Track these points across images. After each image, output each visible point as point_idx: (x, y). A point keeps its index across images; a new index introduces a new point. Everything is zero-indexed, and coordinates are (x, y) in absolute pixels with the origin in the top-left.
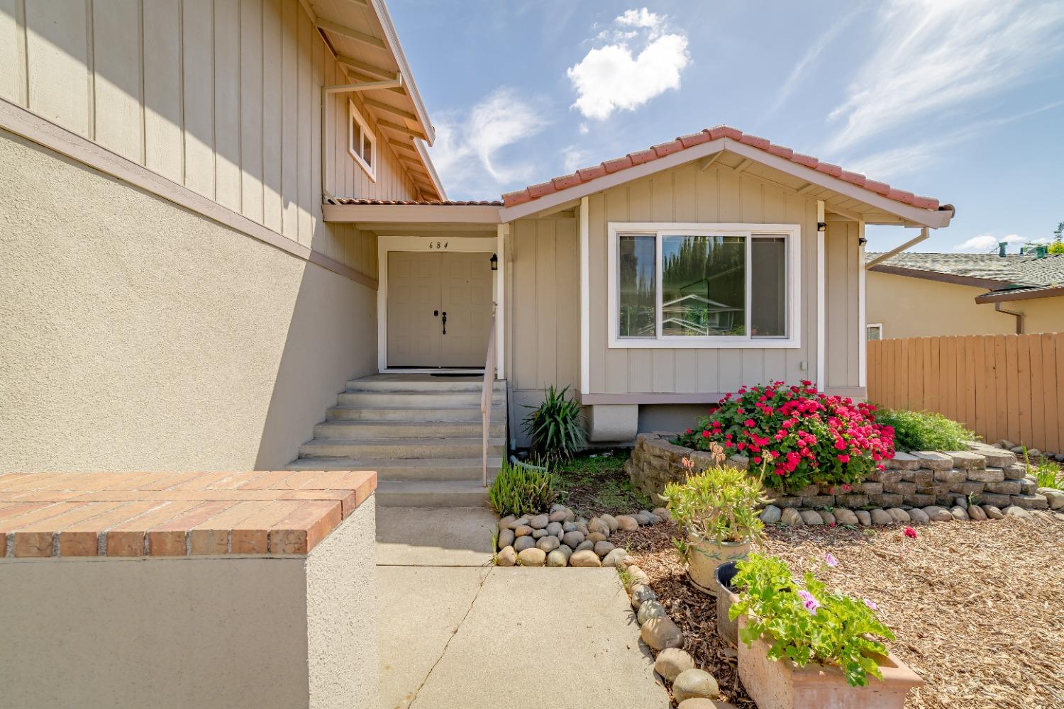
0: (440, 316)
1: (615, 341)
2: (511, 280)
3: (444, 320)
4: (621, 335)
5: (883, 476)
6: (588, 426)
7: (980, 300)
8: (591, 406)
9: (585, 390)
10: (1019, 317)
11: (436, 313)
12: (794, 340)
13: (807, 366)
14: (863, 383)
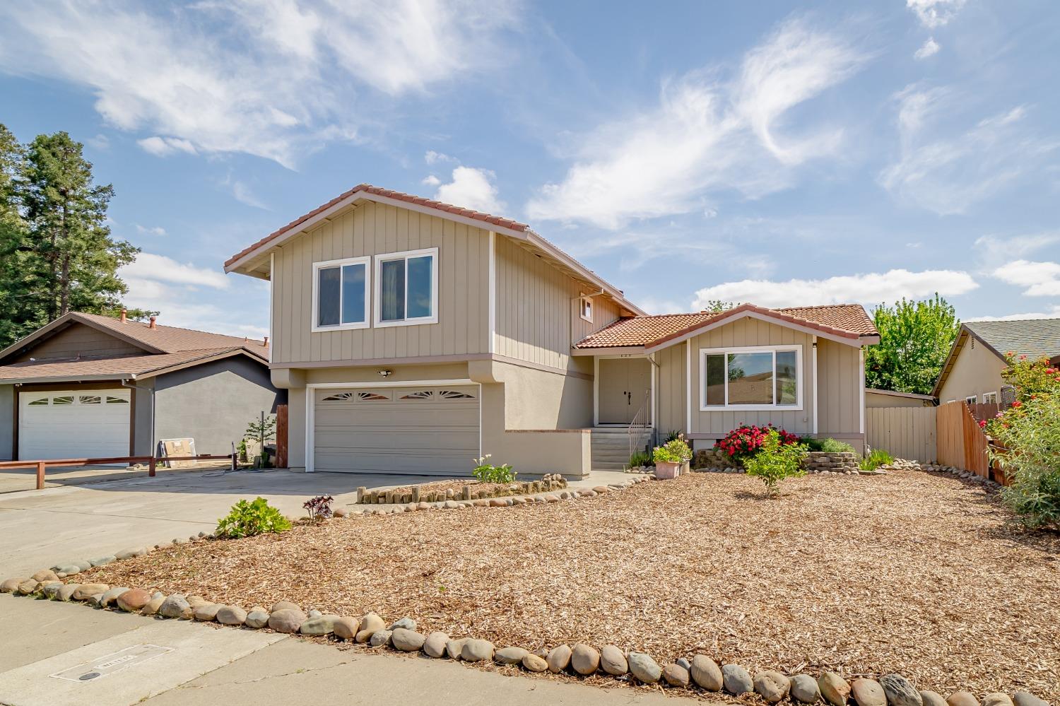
0: (627, 394)
1: (703, 407)
3: (629, 397)
4: (708, 404)
8: (692, 440)
9: (689, 431)
11: (625, 393)
12: (800, 405)
13: (808, 421)
14: (862, 431)
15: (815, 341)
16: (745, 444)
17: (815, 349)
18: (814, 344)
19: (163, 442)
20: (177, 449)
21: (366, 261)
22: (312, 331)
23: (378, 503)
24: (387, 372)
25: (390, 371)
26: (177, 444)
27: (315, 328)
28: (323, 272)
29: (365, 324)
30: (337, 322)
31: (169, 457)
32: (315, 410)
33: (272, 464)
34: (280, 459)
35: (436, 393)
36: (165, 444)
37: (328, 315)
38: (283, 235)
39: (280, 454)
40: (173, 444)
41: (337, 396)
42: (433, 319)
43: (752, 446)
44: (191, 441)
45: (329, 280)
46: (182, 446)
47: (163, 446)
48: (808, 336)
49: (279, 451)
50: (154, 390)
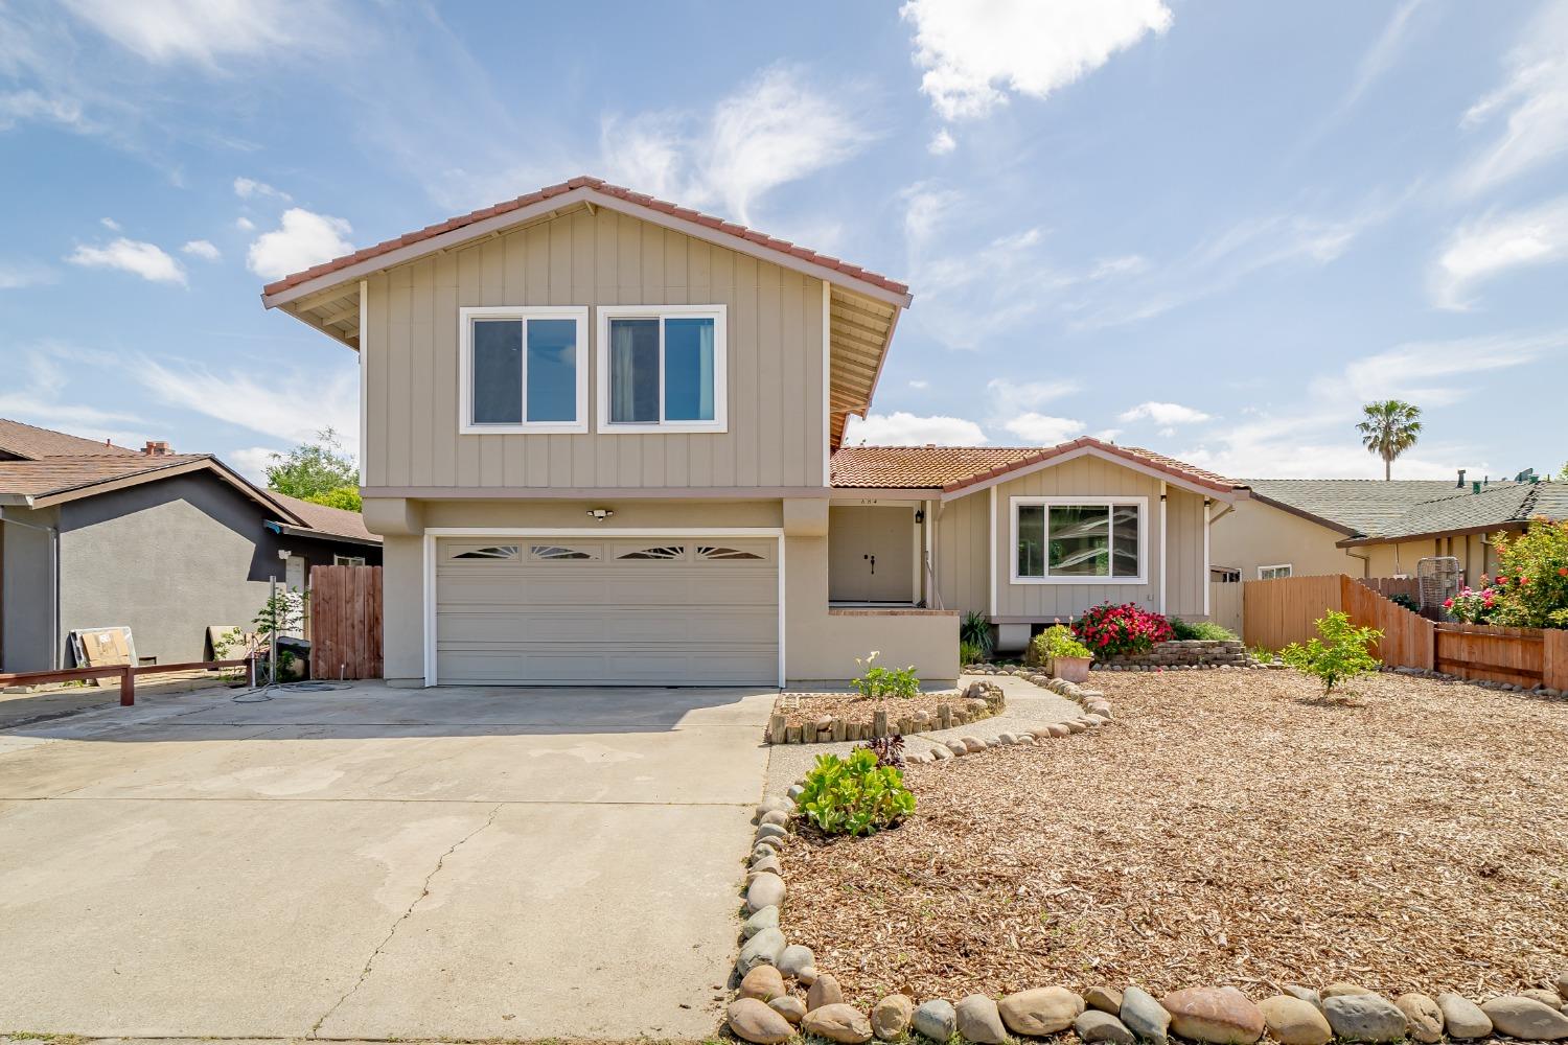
0: (870, 559)
1: (1015, 579)
2: (937, 532)
3: (873, 562)
4: (1020, 574)
5: (1160, 650)
6: (996, 638)
7: (1339, 545)
8: (998, 625)
9: (994, 613)
10: (1367, 560)
11: (866, 557)
12: (1143, 578)
13: (1153, 598)
14: (1207, 613)
15: (1164, 493)
16: (1123, 630)
17: (1164, 503)
18: (1163, 497)
19: (78, 636)
20: (104, 648)
21: (579, 314)
22: (462, 432)
23: (817, 741)
24: (607, 512)
25: (611, 509)
26: (104, 638)
27: (466, 426)
28: (482, 329)
29: (579, 426)
30: (517, 419)
31: (94, 664)
32: (437, 576)
33: (294, 672)
34: (321, 663)
35: (690, 550)
36: (82, 639)
37: (495, 402)
38: (408, 248)
39: (320, 653)
40: (97, 639)
41: (485, 550)
42: (719, 424)
43: (1133, 633)
44: (125, 633)
45: (495, 341)
46: (112, 642)
47: (78, 644)
48: (1155, 482)
49: (318, 650)
50: (57, 530)
